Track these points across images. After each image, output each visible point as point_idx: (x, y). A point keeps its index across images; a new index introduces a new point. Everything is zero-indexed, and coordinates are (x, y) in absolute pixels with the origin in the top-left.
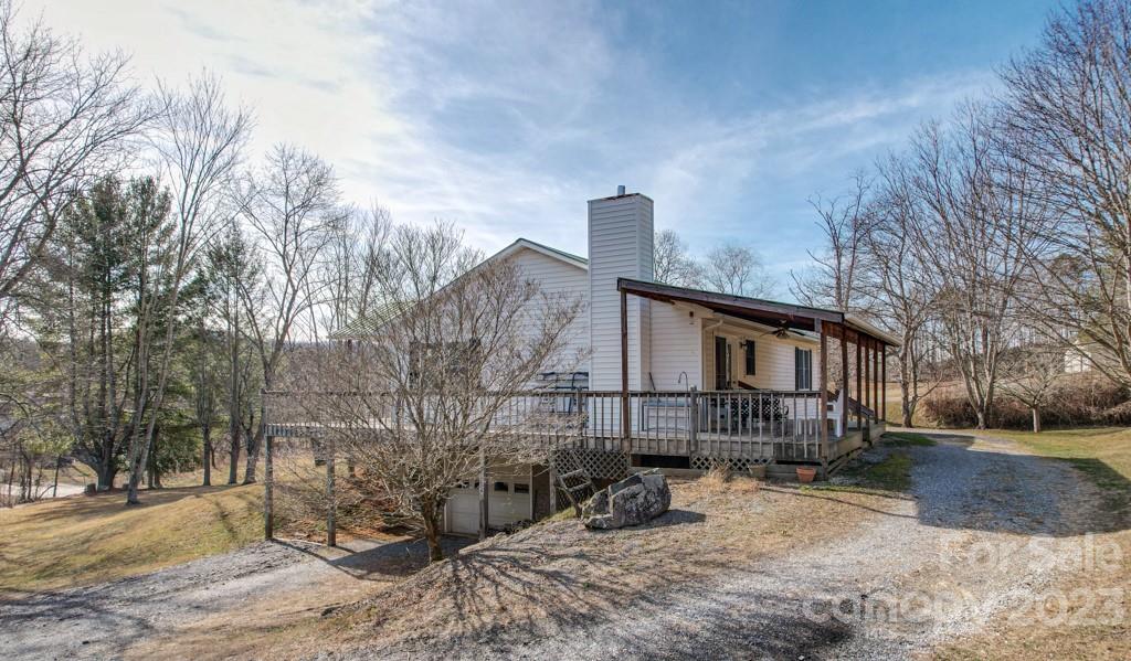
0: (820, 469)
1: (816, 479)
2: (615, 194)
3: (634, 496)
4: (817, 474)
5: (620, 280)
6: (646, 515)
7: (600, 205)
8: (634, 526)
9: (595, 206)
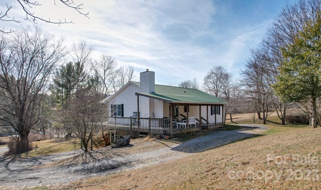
0: (171, 136)
1: (170, 138)
2: (146, 71)
3: (121, 141)
4: (170, 137)
5: (136, 93)
6: (122, 145)
7: (143, 74)
8: (119, 147)
9: (141, 74)
